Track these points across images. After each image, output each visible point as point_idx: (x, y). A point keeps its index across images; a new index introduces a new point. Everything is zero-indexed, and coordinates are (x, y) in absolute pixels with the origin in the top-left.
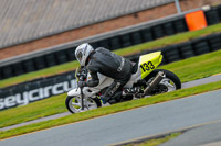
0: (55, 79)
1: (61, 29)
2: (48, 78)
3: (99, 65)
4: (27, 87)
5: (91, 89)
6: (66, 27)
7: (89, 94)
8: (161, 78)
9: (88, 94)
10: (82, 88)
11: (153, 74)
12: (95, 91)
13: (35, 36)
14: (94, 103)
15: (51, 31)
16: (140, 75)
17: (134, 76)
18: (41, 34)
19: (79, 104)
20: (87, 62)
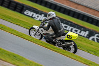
0: (76, 26)
1: (93, 7)
2: (74, 24)
3: (53, 24)
4: (64, 22)
6: (95, 8)
9: (40, 31)
12: (44, 32)
15: (89, 5)
17: (62, 36)
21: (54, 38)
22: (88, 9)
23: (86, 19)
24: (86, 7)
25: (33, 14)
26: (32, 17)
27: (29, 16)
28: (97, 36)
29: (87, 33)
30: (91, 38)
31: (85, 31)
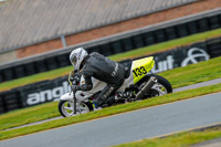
1: (149, 10)
5: (84, 93)
6: (154, 9)
7: (82, 99)
8: (153, 83)
9: (80, 99)
10: (75, 92)
11: (146, 79)
12: (87, 95)
13: (123, 18)
14: (86, 108)
15: (139, 12)
16: (133, 80)
17: (126, 80)
18: (129, 15)
19: (72, 108)
20: (81, 67)
21: (113, 93)
22: (142, 20)
23: (151, 39)
24: (137, 18)
25: (46, 95)
26: (47, 101)
27: (40, 103)
28: (194, 53)
29: (170, 59)
30: (184, 64)
31: (165, 59)
